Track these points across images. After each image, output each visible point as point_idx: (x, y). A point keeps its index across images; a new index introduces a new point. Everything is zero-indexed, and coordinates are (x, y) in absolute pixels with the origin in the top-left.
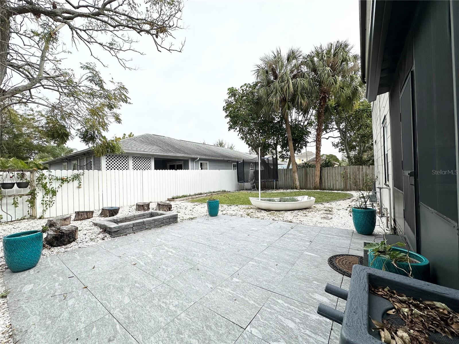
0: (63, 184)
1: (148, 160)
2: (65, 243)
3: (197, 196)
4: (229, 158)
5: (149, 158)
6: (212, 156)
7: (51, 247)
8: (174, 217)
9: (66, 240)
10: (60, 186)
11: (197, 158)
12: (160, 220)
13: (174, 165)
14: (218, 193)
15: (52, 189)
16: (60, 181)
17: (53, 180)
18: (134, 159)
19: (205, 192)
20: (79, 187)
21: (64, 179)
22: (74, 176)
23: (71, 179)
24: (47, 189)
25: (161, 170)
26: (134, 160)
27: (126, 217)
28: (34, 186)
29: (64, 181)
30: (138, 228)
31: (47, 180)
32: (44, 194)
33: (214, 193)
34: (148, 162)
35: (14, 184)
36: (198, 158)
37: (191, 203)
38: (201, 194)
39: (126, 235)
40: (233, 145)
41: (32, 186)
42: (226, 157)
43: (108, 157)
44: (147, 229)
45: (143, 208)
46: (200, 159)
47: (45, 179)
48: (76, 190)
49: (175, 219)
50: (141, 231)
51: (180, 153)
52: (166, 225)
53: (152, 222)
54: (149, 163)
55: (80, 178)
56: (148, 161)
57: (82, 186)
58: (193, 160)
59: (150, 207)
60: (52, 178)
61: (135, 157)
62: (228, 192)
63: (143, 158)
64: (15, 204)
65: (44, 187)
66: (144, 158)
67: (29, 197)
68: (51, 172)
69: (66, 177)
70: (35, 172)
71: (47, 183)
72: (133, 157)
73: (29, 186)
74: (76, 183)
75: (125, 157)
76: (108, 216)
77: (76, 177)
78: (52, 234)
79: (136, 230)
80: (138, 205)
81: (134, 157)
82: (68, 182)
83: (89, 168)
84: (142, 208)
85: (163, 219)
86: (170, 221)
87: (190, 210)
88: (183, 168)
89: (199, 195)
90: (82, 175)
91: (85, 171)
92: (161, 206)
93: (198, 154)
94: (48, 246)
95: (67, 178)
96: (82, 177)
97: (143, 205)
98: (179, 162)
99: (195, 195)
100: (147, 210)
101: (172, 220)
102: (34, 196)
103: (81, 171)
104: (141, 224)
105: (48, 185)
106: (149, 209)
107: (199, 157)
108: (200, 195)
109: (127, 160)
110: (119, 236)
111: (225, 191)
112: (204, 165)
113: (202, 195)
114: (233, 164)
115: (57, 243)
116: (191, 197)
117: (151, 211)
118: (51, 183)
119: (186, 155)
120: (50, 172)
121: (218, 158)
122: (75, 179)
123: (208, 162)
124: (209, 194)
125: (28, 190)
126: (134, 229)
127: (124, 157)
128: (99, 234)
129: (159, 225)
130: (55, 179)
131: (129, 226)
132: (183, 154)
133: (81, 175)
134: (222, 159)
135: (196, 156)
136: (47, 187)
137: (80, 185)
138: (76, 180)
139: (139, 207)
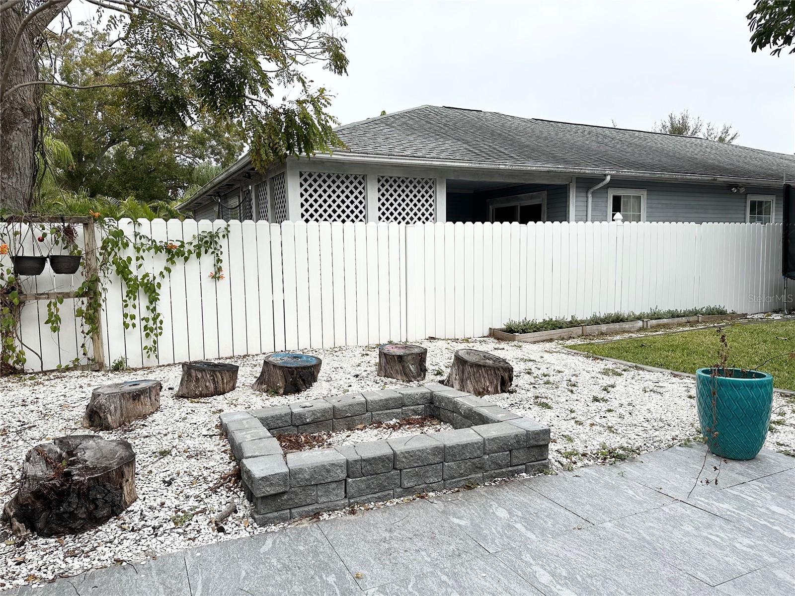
0: (173, 263)
1: (427, 188)
2: (77, 524)
3: (604, 328)
4: (735, 172)
5: (430, 183)
6: (664, 169)
7: (32, 532)
8: (533, 442)
9: (82, 513)
10: (165, 273)
11: (601, 178)
12: (468, 455)
13: (513, 208)
14: (692, 319)
15: (145, 281)
16: (164, 255)
17: (144, 251)
18: (383, 186)
19: (637, 313)
20: (216, 276)
21: (172, 246)
22: (201, 240)
23: (192, 248)
24: (130, 280)
25: (469, 224)
26: (383, 190)
27: (337, 405)
28: (95, 270)
29: (173, 256)
30: (368, 487)
31: (130, 252)
32: (125, 294)
33: (676, 320)
34: (427, 197)
35: (42, 260)
36: (608, 178)
37: (588, 357)
38: (618, 319)
39: (316, 515)
40: (731, 133)
41: (88, 266)
42: (723, 171)
43: (306, 180)
44: (408, 491)
45: (403, 367)
46: (617, 183)
47: (126, 245)
48: (209, 284)
49: (535, 452)
50: (380, 499)
51: (537, 160)
52: (492, 478)
53: (432, 459)
54: (430, 201)
55: (218, 247)
56: (427, 192)
57: (225, 272)
58: (587, 184)
59: (428, 364)
60: (142, 244)
61: (387, 181)
62: (734, 315)
63: (411, 182)
64: (54, 321)
65: (123, 271)
66: (415, 183)
67: (83, 303)
68: (139, 224)
69: (180, 244)
70: (95, 225)
71: (129, 259)
72: (379, 181)
73: (80, 268)
74: (208, 260)
75: (356, 178)
76: (281, 391)
77: (208, 243)
78: (40, 474)
79: (361, 493)
80: (385, 354)
81: (383, 181)
82: (186, 259)
83: (246, 215)
84: (398, 367)
85: (484, 446)
86: (515, 461)
87: (596, 399)
88: (544, 215)
89: (612, 326)
90: (224, 236)
91: (232, 222)
92: (468, 369)
93: (608, 163)
94: (22, 526)
95: (182, 246)
96: (223, 242)
97: (400, 357)
98: (532, 198)
99: (596, 321)
100: (415, 378)
101: (520, 455)
102: (96, 301)
103: (220, 223)
104: (380, 468)
105: (133, 267)
106: (422, 371)
107: (610, 173)
108: (617, 326)
109: (360, 188)
110: (284, 520)
111: (721, 313)
112: (626, 204)
113: (626, 326)
114: (751, 198)
115: (47, 523)
116: (578, 330)
117: (430, 384)
118: (140, 261)
119: (561, 167)
120: (137, 226)
121: (688, 177)
122: (203, 250)
123: (643, 194)
124: (654, 322)
125: (76, 281)
126: (351, 490)
127: (352, 178)
128: (214, 490)
129: (461, 475)
130: (149, 249)
131: (328, 471)
132: (547, 162)
133: (221, 235)
134: (705, 178)
135: (597, 171)
136: (131, 273)
137: (220, 269)
138: (206, 253)
139: (387, 363)
